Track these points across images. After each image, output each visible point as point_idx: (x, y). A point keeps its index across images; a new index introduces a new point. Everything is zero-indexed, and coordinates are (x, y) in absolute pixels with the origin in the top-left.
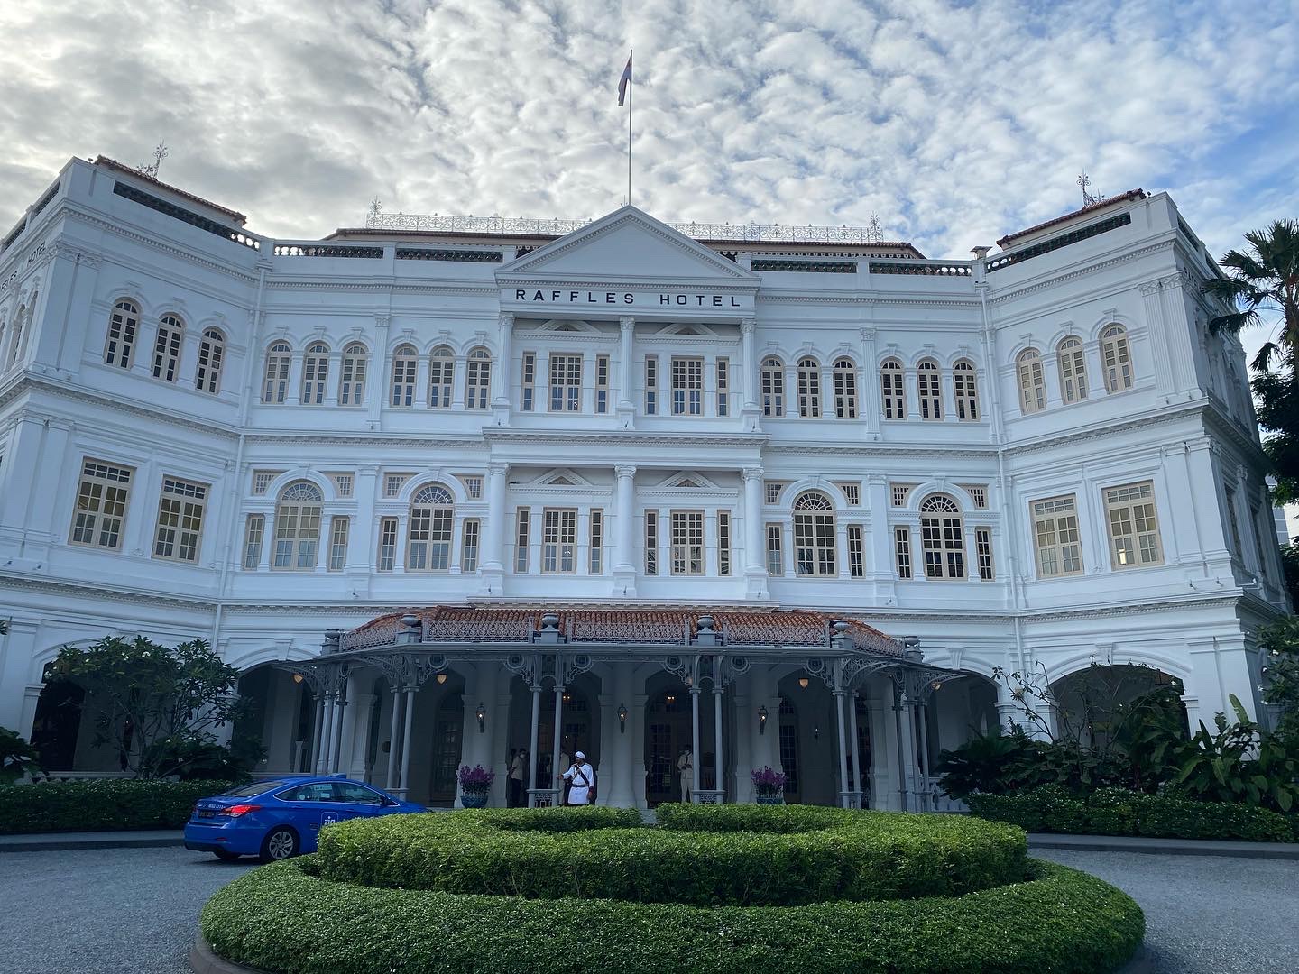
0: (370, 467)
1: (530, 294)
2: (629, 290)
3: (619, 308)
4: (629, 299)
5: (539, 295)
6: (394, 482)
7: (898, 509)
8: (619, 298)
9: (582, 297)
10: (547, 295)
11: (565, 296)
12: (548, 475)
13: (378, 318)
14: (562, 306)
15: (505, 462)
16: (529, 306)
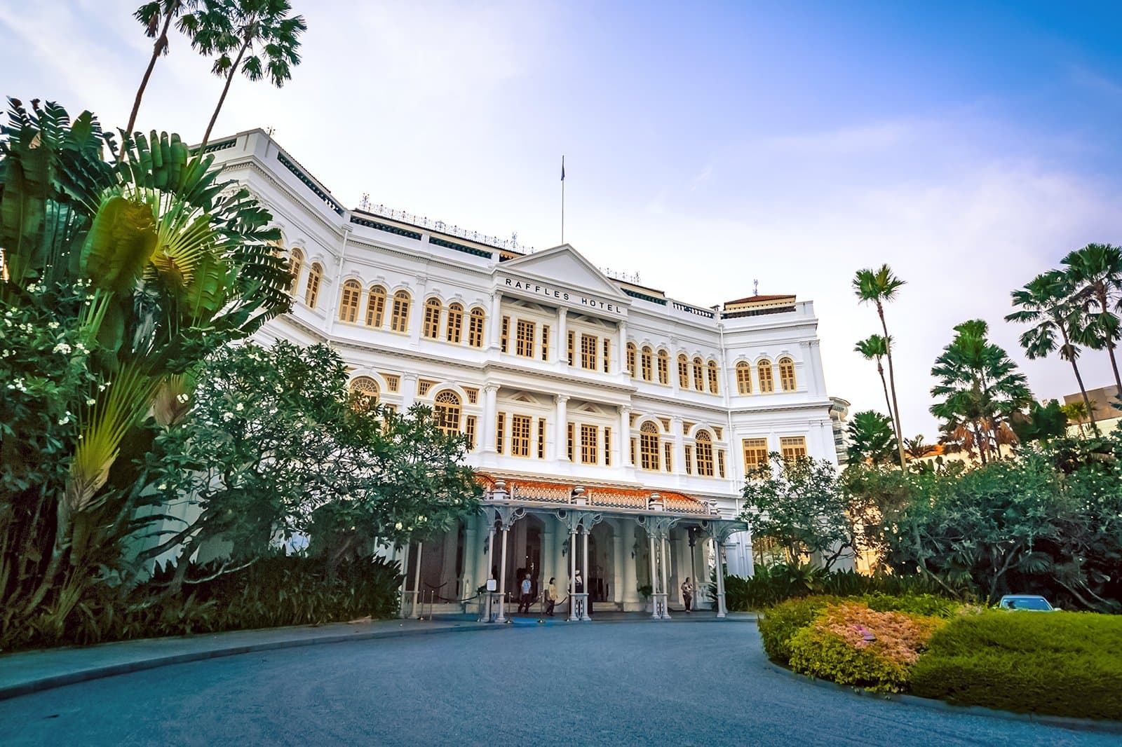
0: (412, 375)
1: (514, 283)
2: (567, 292)
3: (560, 300)
4: (566, 297)
5: (518, 285)
6: (424, 386)
7: (686, 436)
8: (561, 295)
9: (542, 291)
10: (523, 285)
11: (532, 288)
12: (516, 395)
13: (419, 278)
14: (530, 293)
15: (499, 384)
16: (512, 289)
